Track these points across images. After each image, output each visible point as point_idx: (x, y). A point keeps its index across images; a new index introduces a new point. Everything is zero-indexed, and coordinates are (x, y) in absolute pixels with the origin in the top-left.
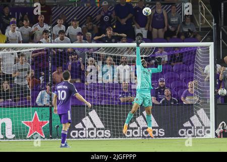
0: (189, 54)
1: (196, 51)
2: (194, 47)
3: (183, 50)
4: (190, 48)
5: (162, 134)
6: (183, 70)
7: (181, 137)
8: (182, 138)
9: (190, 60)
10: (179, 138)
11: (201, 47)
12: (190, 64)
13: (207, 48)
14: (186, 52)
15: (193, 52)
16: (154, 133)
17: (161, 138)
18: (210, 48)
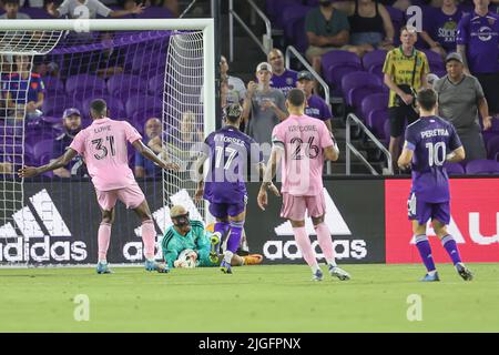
0: (149, 49)
1: (167, 40)
2: (163, 32)
3: (135, 39)
4: (154, 32)
5: (79, 255)
6: (134, 91)
7: (129, 262)
8: (133, 265)
9: (154, 66)
10: (123, 265)
11: (182, 31)
12: (153, 74)
13: (198, 33)
14: (142, 44)
15: (160, 42)
16: (60, 251)
17: (78, 265)
18: (205, 32)
